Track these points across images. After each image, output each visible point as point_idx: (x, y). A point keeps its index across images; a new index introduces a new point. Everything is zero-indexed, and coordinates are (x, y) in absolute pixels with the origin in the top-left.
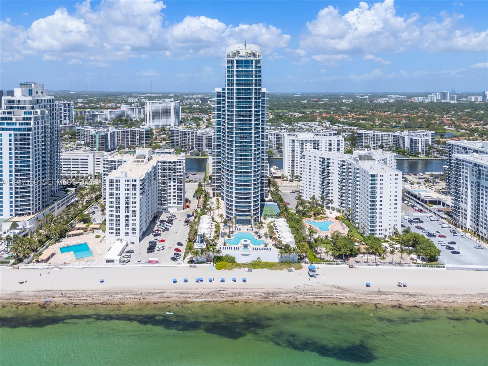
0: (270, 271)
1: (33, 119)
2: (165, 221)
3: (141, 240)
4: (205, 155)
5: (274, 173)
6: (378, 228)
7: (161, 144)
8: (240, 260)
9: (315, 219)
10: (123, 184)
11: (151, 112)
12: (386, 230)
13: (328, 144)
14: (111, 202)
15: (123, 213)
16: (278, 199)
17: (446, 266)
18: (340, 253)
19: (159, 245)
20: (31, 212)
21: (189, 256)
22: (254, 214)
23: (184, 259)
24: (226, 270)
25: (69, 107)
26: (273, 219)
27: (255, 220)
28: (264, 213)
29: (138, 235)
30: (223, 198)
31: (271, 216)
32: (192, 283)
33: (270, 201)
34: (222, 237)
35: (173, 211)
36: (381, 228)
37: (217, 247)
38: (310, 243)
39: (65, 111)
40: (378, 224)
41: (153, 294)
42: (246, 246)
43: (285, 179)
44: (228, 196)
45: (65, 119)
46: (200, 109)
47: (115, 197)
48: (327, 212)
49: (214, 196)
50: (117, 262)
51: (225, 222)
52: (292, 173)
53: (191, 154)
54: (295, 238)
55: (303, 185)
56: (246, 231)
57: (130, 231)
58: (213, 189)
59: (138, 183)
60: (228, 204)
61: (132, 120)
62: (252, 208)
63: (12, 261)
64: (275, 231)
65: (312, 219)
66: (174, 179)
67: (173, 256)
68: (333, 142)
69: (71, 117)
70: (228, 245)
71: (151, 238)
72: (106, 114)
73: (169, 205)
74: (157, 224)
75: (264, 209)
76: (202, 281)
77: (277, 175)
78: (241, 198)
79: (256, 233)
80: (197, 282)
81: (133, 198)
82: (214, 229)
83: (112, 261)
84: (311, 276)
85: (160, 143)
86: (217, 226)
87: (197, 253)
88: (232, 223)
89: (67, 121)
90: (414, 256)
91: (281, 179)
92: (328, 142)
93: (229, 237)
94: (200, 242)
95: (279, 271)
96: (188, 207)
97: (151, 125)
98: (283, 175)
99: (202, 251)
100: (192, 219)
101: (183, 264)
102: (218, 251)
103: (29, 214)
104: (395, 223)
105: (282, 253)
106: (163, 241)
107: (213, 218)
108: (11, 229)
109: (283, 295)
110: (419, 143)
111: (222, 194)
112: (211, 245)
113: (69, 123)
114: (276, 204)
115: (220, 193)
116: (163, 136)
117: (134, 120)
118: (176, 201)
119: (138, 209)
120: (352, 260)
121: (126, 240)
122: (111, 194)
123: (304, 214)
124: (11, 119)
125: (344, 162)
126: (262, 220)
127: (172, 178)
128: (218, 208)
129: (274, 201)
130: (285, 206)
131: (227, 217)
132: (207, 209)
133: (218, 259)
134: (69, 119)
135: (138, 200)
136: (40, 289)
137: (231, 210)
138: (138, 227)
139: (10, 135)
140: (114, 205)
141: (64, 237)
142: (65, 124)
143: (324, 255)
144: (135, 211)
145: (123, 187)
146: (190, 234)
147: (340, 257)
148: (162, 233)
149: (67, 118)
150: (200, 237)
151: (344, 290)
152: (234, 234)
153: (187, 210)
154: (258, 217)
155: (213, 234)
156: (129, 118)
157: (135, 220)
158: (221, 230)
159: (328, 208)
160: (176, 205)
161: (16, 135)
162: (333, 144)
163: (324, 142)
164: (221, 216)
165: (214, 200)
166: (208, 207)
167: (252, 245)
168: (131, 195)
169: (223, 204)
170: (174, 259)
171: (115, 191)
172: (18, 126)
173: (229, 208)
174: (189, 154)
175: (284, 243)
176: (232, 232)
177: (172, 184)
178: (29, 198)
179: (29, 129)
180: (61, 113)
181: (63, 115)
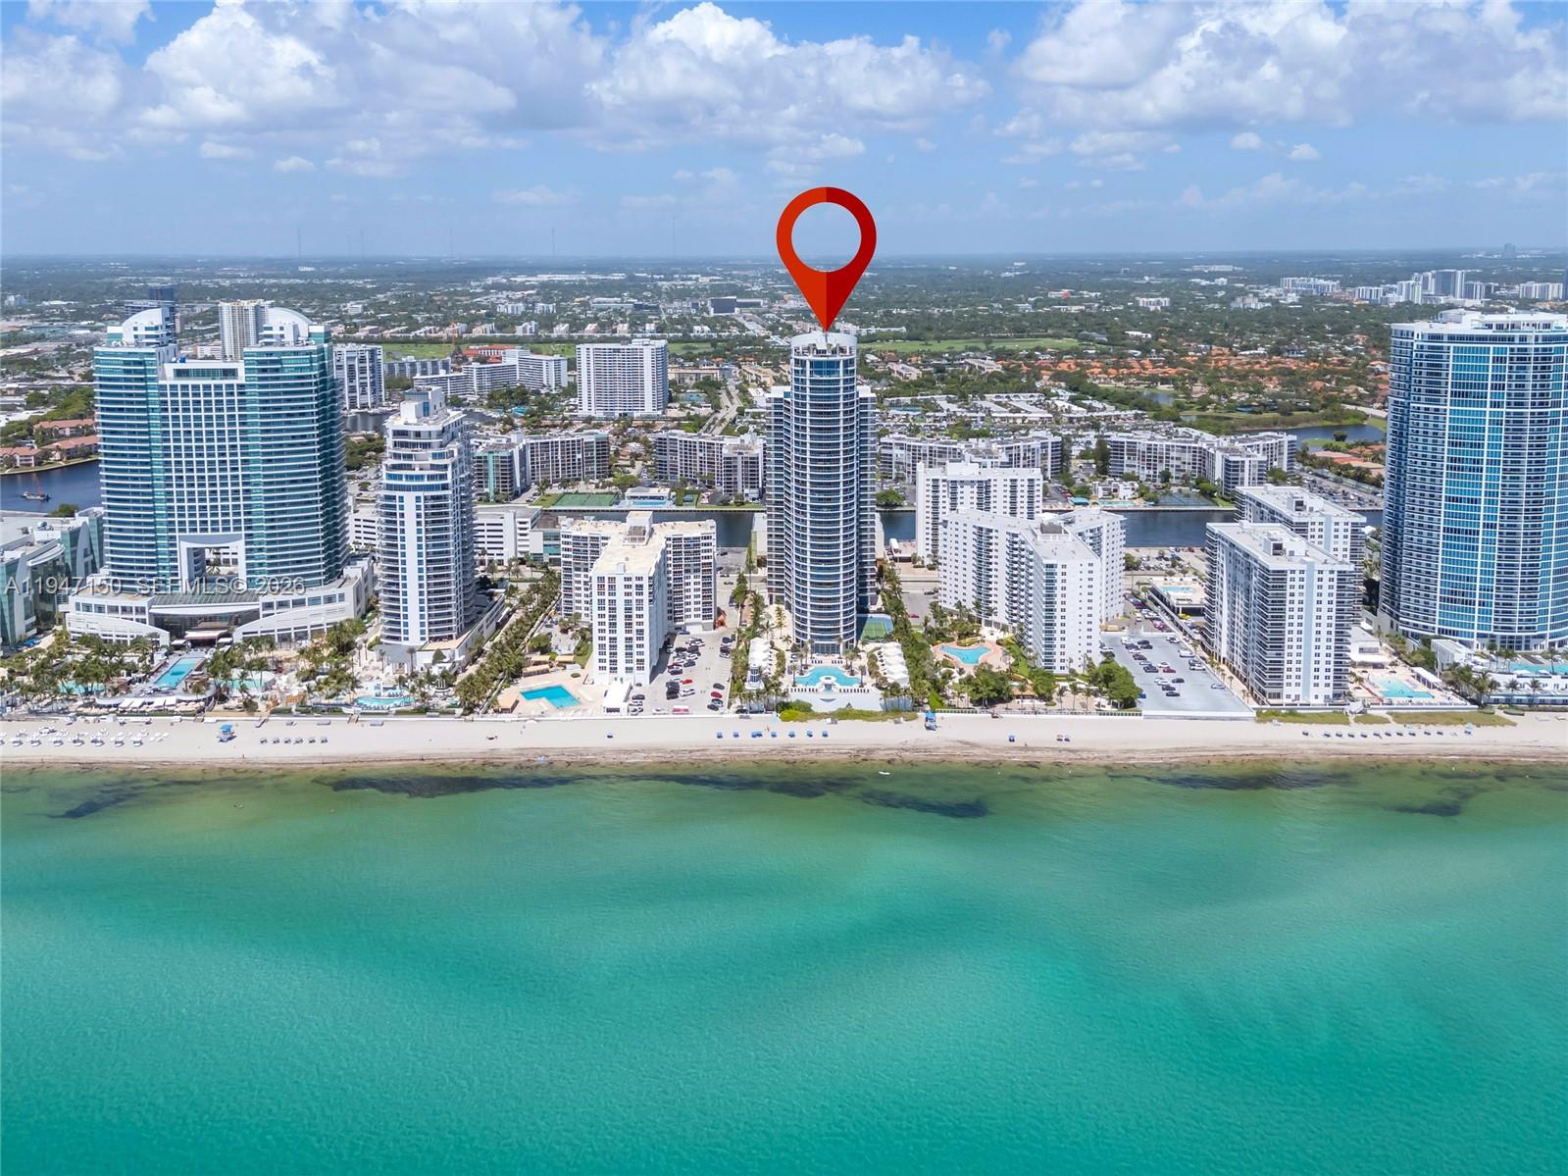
0: (865, 723)
1: (450, 468)
2: (685, 650)
3: (652, 678)
4: (743, 504)
5: (896, 551)
6: (1057, 657)
7: (634, 472)
8: (819, 707)
9: (959, 644)
10: (620, 584)
11: (592, 374)
12: (1071, 661)
13: (1009, 489)
14: (600, 616)
15: (621, 634)
16: (896, 607)
17: (1144, 713)
18: (979, 696)
19: (683, 688)
20: (454, 634)
21: (737, 702)
22: (845, 636)
23: (729, 707)
24: (797, 723)
25: (372, 359)
26: (878, 645)
27: (846, 645)
28: (864, 634)
29: (647, 670)
30: (789, 607)
31: (876, 639)
32: (746, 738)
33: (879, 611)
34: (790, 673)
35: (695, 631)
36: (1063, 657)
37: (783, 688)
38: (934, 682)
39: (363, 370)
40: (1057, 650)
41: (691, 752)
42: (828, 687)
43: (919, 563)
44: (798, 603)
45: (364, 393)
46: (713, 342)
47: (607, 607)
48: (985, 631)
49: (771, 603)
50: (624, 712)
51: (795, 649)
52: (933, 552)
53: (712, 499)
54: (910, 673)
55: (944, 580)
56: (830, 664)
57: (634, 665)
58: (770, 590)
59: (646, 583)
60: (798, 618)
61: (537, 393)
62: (842, 625)
63: (459, 711)
64: (879, 663)
65: (953, 645)
66: (696, 571)
67: (710, 703)
68: (1019, 483)
69: (377, 387)
70: (800, 686)
71: (666, 677)
72: (467, 377)
73: (687, 620)
74: (672, 656)
75: (866, 626)
76: (760, 735)
77: (903, 555)
78: (821, 607)
79: (848, 667)
80: (754, 736)
81: (638, 609)
82: (775, 661)
83: (617, 710)
84: (928, 728)
85: (630, 469)
86: (781, 657)
87: (750, 696)
88: (807, 650)
89: (369, 399)
90: (1103, 701)
91: (910, 564)
92: (1009, 483)
93: (802, 674)
94: (753, 679)
95: (880, 723)
96: (722, 624)
97: (593, 408)
98: (915, 554)
99: (759, 692)
100: (733, 645)
101: (728, 714)
102: (784, 695)
103: (451, 637)
104: (1089, 648)
105: (885, 696)
106: (689, 681)
107: (772, 644)
108: (434, 663)
109: (882, 752)
110: (1243, 471)
111: (786, 599)
112: (772, 685)
113: (374, 405)
114: (889, 617)
115: (782, 597)
116: (633, 446)
117: (543, 392)
118: (700, 612)
119: (646, 627)
120: (1000, 707)
121: (630, 679)
122: (601, 602)
123: (940, 636)
124: (409, 467)
125: (1016, 536)
126: (860, 647)
127: (692, 568)
128: (780, 625)
129: (887, 612)
130: (905, 620)
131: (798, 641)
132: (762, 627)
133: (783, 707)
134: (374, 392)
135: (646, 612)
136: (522, 746)
137: (804, 628)
138: (646, 657)
139: (418, 499)
140: (606, 620)
141: (519, 677)
142: (364, 406)
143: (955, 701)
144: (642, 631)
145: (620, 590)
146: (733, 670)
147: (979, 702)
148: (684, 669)
149: (368, 389)
150: (753, 671)
151: (974, 745)
152: (810, 668)
153: (721, 629)
154: (852, 641)
155: (774, 670)
156: (530, 387)
157: (641, 646)
158: (788, 664)
159: (989, 623)
160: (700, 619)
161: (426, 498)
162: (1019, 489)
163: (1001, 483)
164: (787, 639)
165: (771, 610)
166: (763, 623)
167: (838, 686)
168: (634, 602)
169: (789, 618)
170: (712, 707)
171: (607, 597)
172: (426, 482)
173: (800, 624)
174: (706, 501)
175: (890, 681)
176: (806, 667)
177: (692, 580)
178: (450, 610)
179: (445, 487)
180: (352, 378)
181: (357, 382)
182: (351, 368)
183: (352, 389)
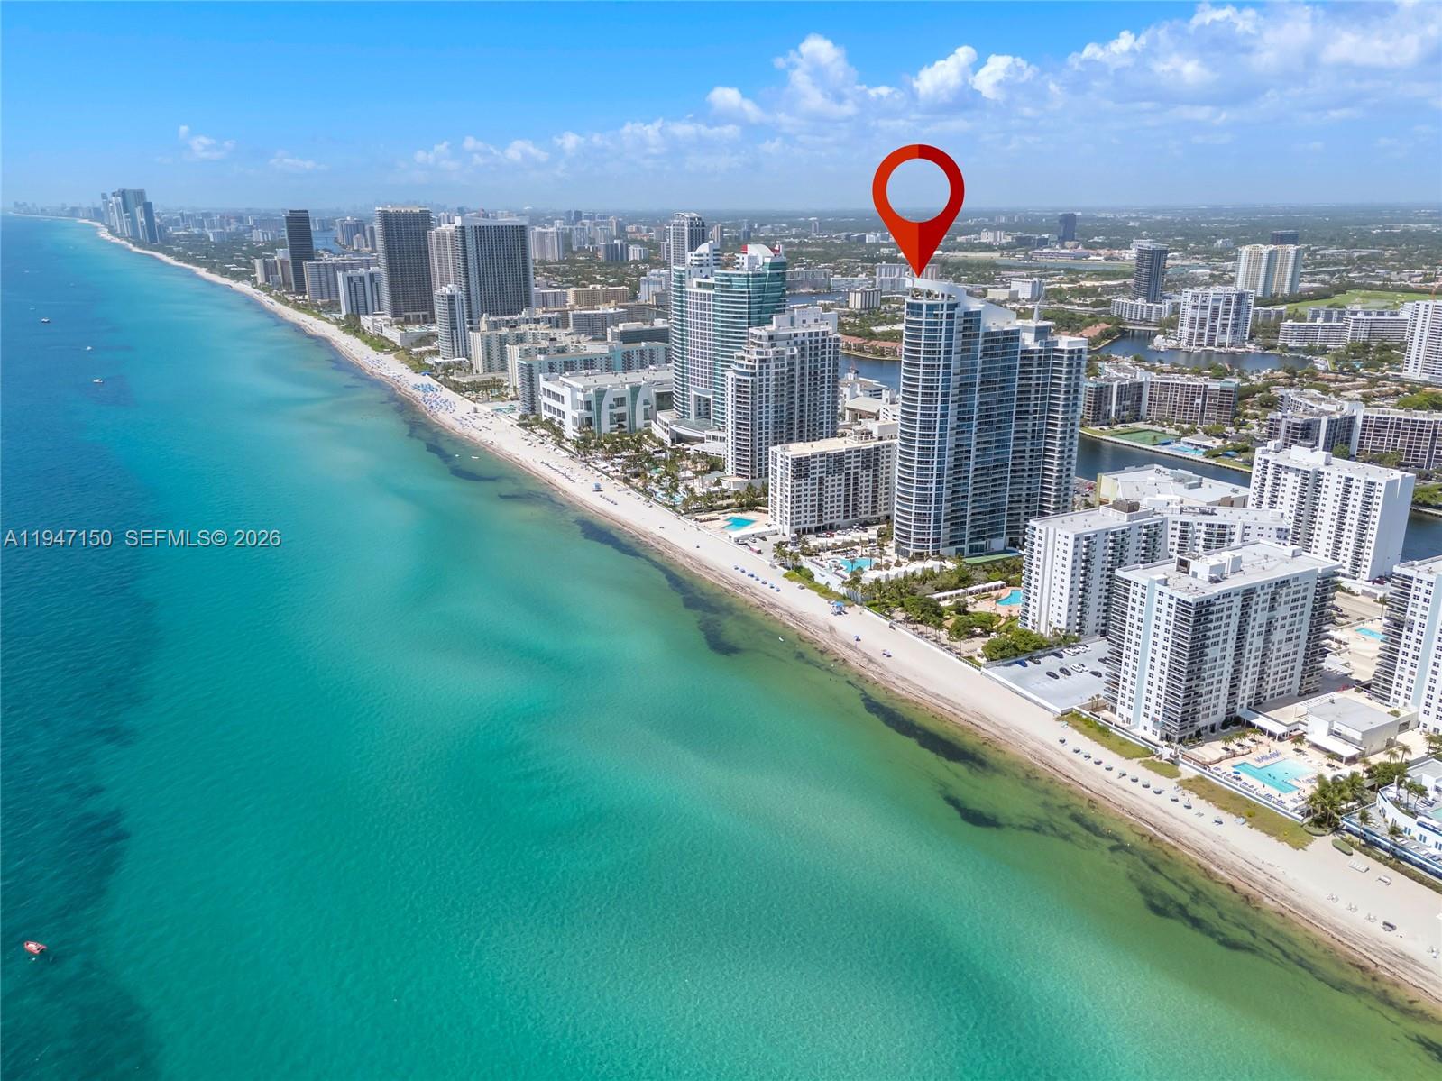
1: (757, 362)
11: (1426, 333)
15: (778, 495)
25: (1239, 302)
39: (1227, 312)
45: (1224, 333)
69: (1240, 328)
72: (1344, 327)
81: (786, 480)
89: (1227, 339)
94: (793, 545)
97: (1419, 370)
113: (1232, 345)
134: (1235, 333)
142: (1222, 345)
144: (788, 496)
149: (1228, 330)
161: (737, 380)
179: (752, 375)
180: (1214, 318)
181: (1218, 323)
182: (1216, 309)
183: (1213, 329)
